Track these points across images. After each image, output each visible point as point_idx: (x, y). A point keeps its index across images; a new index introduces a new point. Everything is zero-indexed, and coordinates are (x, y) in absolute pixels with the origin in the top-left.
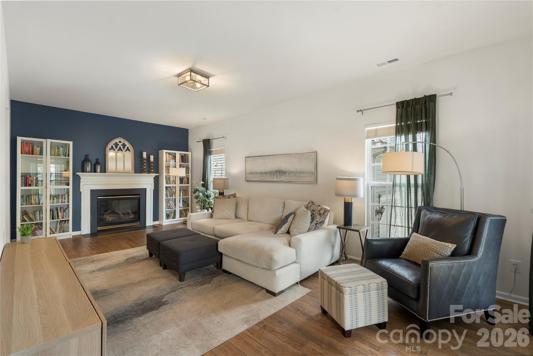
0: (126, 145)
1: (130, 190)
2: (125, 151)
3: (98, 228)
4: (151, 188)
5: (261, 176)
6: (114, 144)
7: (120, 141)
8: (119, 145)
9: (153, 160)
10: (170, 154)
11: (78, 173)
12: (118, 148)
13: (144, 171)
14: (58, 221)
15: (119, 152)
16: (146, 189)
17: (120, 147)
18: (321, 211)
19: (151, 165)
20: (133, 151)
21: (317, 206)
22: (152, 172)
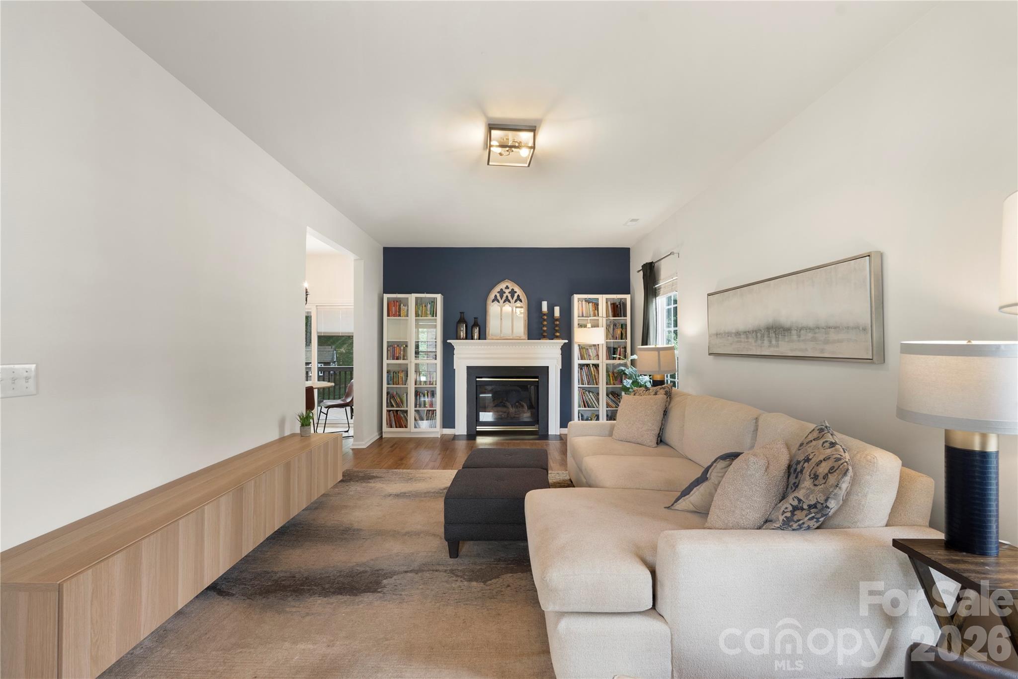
0: (516, 292)
1: (523, 369)
2: (515, 302)
3: (477, 427)
4: (557, 365)
5: (738, 342)
6: (498, 292)
7: (507, 286)
8: (505, 293)
9: (559, 316)
10: (588, 301)
11: (448, 341)
12: (504, 298)
13: (544, 336)
14: (425, 410)
15: (506, 305)
16: (548, 367)
17: (507, 296)
18: (824, 464)
19: (556, 325)
20: (527, 301)
21: (827, 445)
22: (557, 337)
